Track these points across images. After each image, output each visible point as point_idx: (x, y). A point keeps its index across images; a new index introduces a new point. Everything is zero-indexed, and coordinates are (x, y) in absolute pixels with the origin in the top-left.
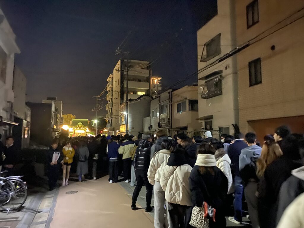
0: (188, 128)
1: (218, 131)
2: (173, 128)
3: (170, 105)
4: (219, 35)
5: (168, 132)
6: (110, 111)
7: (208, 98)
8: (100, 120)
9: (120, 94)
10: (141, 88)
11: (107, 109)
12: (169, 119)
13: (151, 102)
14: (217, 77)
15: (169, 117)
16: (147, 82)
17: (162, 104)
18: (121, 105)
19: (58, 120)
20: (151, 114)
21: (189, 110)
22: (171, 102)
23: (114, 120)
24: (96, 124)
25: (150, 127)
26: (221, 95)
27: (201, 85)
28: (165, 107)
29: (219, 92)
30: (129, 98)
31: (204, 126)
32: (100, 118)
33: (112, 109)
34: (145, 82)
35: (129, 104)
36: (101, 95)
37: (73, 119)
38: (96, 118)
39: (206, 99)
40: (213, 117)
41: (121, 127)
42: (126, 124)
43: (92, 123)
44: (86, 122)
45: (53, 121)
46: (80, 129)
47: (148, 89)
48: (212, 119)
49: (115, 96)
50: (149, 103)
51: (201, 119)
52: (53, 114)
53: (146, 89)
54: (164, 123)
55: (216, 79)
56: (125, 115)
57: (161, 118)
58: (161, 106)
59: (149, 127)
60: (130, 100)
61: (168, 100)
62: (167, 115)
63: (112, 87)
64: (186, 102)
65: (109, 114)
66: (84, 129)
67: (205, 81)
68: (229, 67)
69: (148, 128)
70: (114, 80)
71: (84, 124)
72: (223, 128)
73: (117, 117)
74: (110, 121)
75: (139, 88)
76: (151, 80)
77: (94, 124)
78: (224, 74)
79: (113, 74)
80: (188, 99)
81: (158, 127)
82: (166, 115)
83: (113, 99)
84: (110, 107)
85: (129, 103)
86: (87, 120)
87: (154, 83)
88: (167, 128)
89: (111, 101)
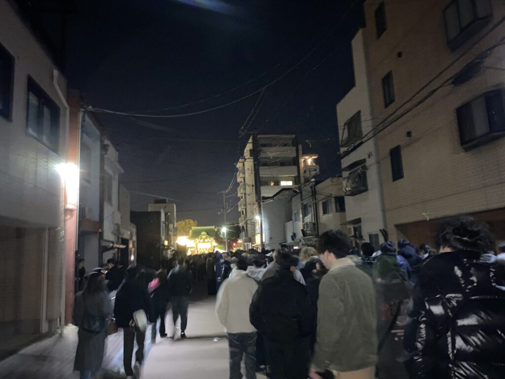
3: (314, 204)
4: (359, 112)
6: (244, 212)
8: (230, 228)
10: (285, 176)
11: (240, 209)
13: (291, 200)
15: (314, 222)
16: (294, 165)
17: (305, 203)
19: (171, 231)
20: (293, 218)
21: (337, 211)
22: (315, 200)
23: (249, 226)
24: (226, 233)
25: (294, 236)
26: (366, 192)
27: (346, 178)
28: (308, 206)
30: (262, 196)
31: (353, 233)
32: (230, 225)
33: (246, 209)
34: (291, 165)
35: (263, 204)
36: (228, 190)
37: (193, 228)
38: (224, 225)
40: (362, 219)
41: (256, 236)
42: (260, 233)
43: (219, 233)
44: (212, 230)
46: (204, 241)
47: (296, 175)
48: (361, 223)
49: (248, 190)
51: (350, 223)
52: (163, 226)
53: (293, 175)
54: (309, 230)
56: (259, 221)
57: (304, 223)
58: (304, 205)
59: (292, 236)
60: (264, 198)
61: (311, 197)
62: (312, 219)
63: (243, 176)
64: (331, 199)
65: (243, 216)
66: (210, 241)
68: (372, 155)
69: (291, 238)
70: (245, 167)
71: (210, 233)
72: (373, 234)
74: (245, 228)
75: (282, 176)
76: (301, 161)
77: (222, 233)
78: (367, 164)
79: (244, 158)
80: (334, 195)
81: (302, 236)
84: (242, 207)
86: (213, 227)
87: (306, 165)
89: (244, 197)
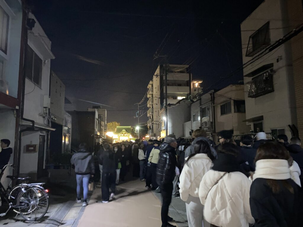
0: (234, 132)
1: (271, 134)
2: (216, 132)
3: (213, 107)
4: (267, 23)
5: (211, 136)
6: (151, 117)
7: (256, 97)
9: (159, 100)
10: (181, 93)
11: (148, 115)
12: (212, 123)
13: (191, 105)
14: (267, 72)
15: (212, 121)
16: (187, 86)
17: (203, 107)
18: (161, 110)
19: (102, 127)
20: (192, 119)
21: (235, 112)
22: (214, 104)
23: (154, 126)
24: (138, 130)
26: (272, 93)
27: (248, 83)
28: (207, 109)
29: (269, 89)
30: (168, 103)
31: (252, 129)
32: (142, 125)
33: (152, 115)
34: (185, 86)
35: (169, 109)
36: (142, 102)
37: (118, 127)
38: (138, 125)
39: (254, 99)
40: (264, 117)
41: (161, 132)
42: (166, 129)
43: (134, 130)
44: (130, 129)
45: (96, 128)
46: (124, 135)
47: (189, 93)
48: (262, 121)
49: (155, 102)
50: (189, 107)
51: (249, 121)
52: (96, 122)
53: (186, 93)
54: (207, 128)
55: (266, 74)
56: (165, 121)
57: (202, 122)
58: (203, 109)
60: (169, 104)
61: (210, 102)
62: (210, 119)
63: (152, 93)
64: (230, 103)
65: (150, 120)
66: (128, 135)
67: (252, 78)
68: (281, 59)
69: (189, 133)
70: (154, 87)
71: (127, 131)
72: (276, 130)
73: (157, 123)
74: (151, 127)
75: (179, 93)
76: (192, 84)
77: (136, 130)
78: (275, 68)
79: (153, 81)
80: (233, 99)
82: (208, 118)
83: (153, 105)
84: (150, 113)
85: (168, 107)
86: (130, 127)
87: (195, 87)
88: (209, 133)
89: (151, 107)
